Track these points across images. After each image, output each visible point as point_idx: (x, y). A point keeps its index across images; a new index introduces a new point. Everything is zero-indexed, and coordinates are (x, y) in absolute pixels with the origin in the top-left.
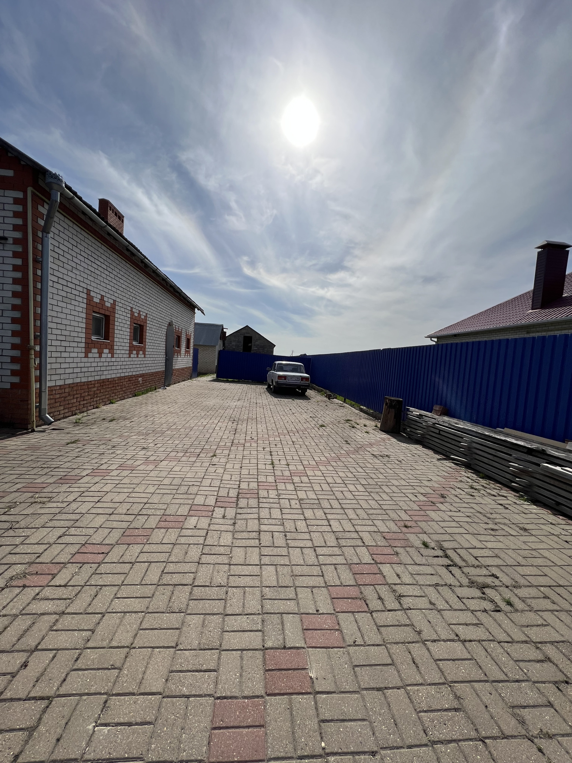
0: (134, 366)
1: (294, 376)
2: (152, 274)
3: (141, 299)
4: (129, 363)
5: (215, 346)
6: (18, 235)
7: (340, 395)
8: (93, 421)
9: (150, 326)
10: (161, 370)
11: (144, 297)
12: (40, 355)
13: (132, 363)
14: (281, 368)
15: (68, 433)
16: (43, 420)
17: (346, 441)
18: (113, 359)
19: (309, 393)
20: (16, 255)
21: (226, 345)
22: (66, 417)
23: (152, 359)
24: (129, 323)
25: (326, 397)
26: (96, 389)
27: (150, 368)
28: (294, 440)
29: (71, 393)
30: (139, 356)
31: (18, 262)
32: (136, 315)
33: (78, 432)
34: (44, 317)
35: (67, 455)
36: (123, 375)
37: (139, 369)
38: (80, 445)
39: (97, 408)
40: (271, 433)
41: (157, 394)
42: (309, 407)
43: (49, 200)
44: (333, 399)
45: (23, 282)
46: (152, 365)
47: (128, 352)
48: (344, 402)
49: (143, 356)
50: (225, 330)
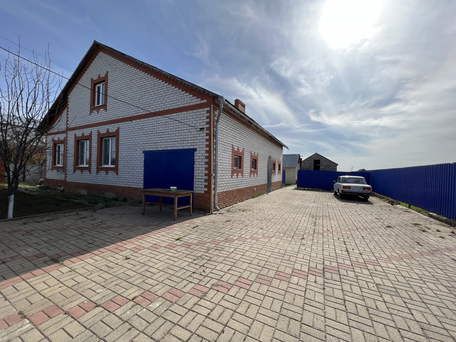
0: (252, 182)
1: (357, 187)
2: (261, 132)
3: (255, 146)
4: (250, 180)
5: (295, 168)
6: (208, 126)
7: (403, 202)
8: (235, 210)
9: (259, 159)
10: (266, 183)
11: (256, 145)
12: (215, 178)
13: (251, 180)
14: (345, 181)
15: (225, 216)
16: (216, 209)
17: (417, 242)
18: (243, 179)
19: (371, 199)
20: (207, 135)
21: (302, 166)
22: (223, 208)
23: (261, 177)
24: (250, 159)
25: (389, 202)
26: (235, 194)
27: (260, 182)
28: (363, 235)
29: (226, 196)
30: (255, 176)
31: (208, 137)
32: (253, 154)
33: (230, 216)
34: (216, 160)
35: (226, 227)
36: (247, 186)
37: (255, 183)
38: (231, 223)
39: (236, 203)
40: (342, 228)
41: (264, 197)
42: (373, 210)
43: (219, 108)
44: (397, 204)
45: (209, 146)
46: (261, 181)
47: (249, 174)
48: (409, 207)
49: (256, 176)
50: (301, 157)
